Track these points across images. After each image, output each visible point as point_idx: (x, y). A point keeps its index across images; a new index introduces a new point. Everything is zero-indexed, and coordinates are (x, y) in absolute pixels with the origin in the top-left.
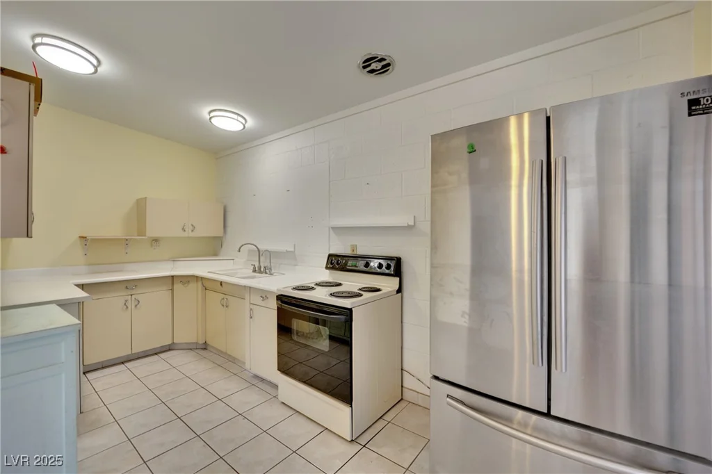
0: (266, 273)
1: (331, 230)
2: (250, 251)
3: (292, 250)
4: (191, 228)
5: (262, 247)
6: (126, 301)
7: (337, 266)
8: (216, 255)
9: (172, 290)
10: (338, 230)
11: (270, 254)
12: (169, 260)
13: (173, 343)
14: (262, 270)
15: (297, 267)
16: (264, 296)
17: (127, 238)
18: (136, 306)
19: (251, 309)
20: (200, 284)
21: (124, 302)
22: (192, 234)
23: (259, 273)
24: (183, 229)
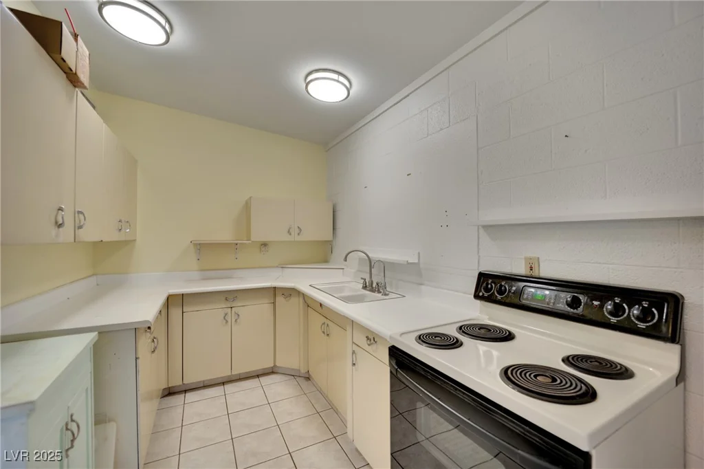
0: (379, 292)
1: (482, 231)
2: (361, 260)
3: (416, 261)
4: (297, 231)
5: (375, 255)
6: (226, 314)
7: (499, 297)
8: (326, 261)
9: (274, 303)
10: (493, 229)
11: (385, 266)
12: (277, 267)
13: (275, 366)
14: (374, 286)
15: (423, 287)
16: (371, 337)
17: (236, 242)
18: (236, 320)
19: (354, 352)
20: (301, 299)
21: (223, 315)
22: (298, 238)
23: (370, 291)
24: (289, 232)
